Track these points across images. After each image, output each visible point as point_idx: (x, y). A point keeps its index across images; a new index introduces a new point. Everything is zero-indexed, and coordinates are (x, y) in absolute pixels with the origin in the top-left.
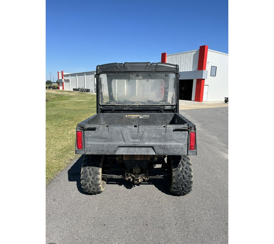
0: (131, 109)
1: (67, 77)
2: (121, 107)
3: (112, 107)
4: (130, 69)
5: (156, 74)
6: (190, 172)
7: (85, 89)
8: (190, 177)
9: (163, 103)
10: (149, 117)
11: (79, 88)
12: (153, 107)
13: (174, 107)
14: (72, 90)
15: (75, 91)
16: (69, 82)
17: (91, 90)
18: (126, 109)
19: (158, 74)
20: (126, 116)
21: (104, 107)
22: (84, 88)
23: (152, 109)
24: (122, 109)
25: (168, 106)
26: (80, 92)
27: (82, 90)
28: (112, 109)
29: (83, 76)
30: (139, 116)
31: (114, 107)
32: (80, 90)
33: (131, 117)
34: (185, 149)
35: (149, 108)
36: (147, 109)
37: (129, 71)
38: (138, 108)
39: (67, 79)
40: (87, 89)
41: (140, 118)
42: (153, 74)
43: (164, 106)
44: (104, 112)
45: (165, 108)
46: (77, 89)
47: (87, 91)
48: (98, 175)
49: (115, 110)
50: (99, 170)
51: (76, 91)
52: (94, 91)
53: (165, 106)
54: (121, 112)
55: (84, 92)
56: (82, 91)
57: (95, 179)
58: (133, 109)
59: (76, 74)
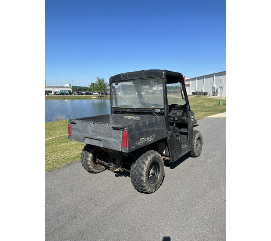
0: (131, 111)
1: (188, 82)
2: (125, 109)
3: (119, 109)
4: (128, 78)
5: (147, 80)
6: (141, 171)
7: (203, 93)
8: (140, 175)
9: (154, 106)
10: (140, 118)
11: (197, 92)
12: (146, 110)
13: (163, 111)
14: (191, 94)
15: (193, 94)
16: (189, 86)
17: (208, 94)
18: (128, 111)
19: (148, 80)
20: (125, 117)
21: (115, 109)
22: (202, 91)
23: (146, 112)
24: (126, 111)
25: (158, 110)
26: (198, 95)
27: (200, 93)
28: (120, 110)
29: (203, 80)
30: (133, 117)
31: (120, 109)
32: (198, 94)
33: (128, 118)
34: (120, 146)
35: (143, 110)
36: (143, 112)
37: (128, 79)
38: (136, 110)
39: (188, 83)
40: (205, 93)
41: (134, 119)
42: (144, 80)
43: (154, 109)
44: (116, 113)
45: (156, 112)
46: (195, 93)
47: (204, 95)
48: (88, 158)
49: (122, 112)
50: (89, 155)
51: (195, 94)
52: (212, 94)
53: (156, 110)
54: (126, 114)
55: (202, 95)
56: (200, 95)
57: (86, 160)
58: (133, 111)
59: (195, 78)
